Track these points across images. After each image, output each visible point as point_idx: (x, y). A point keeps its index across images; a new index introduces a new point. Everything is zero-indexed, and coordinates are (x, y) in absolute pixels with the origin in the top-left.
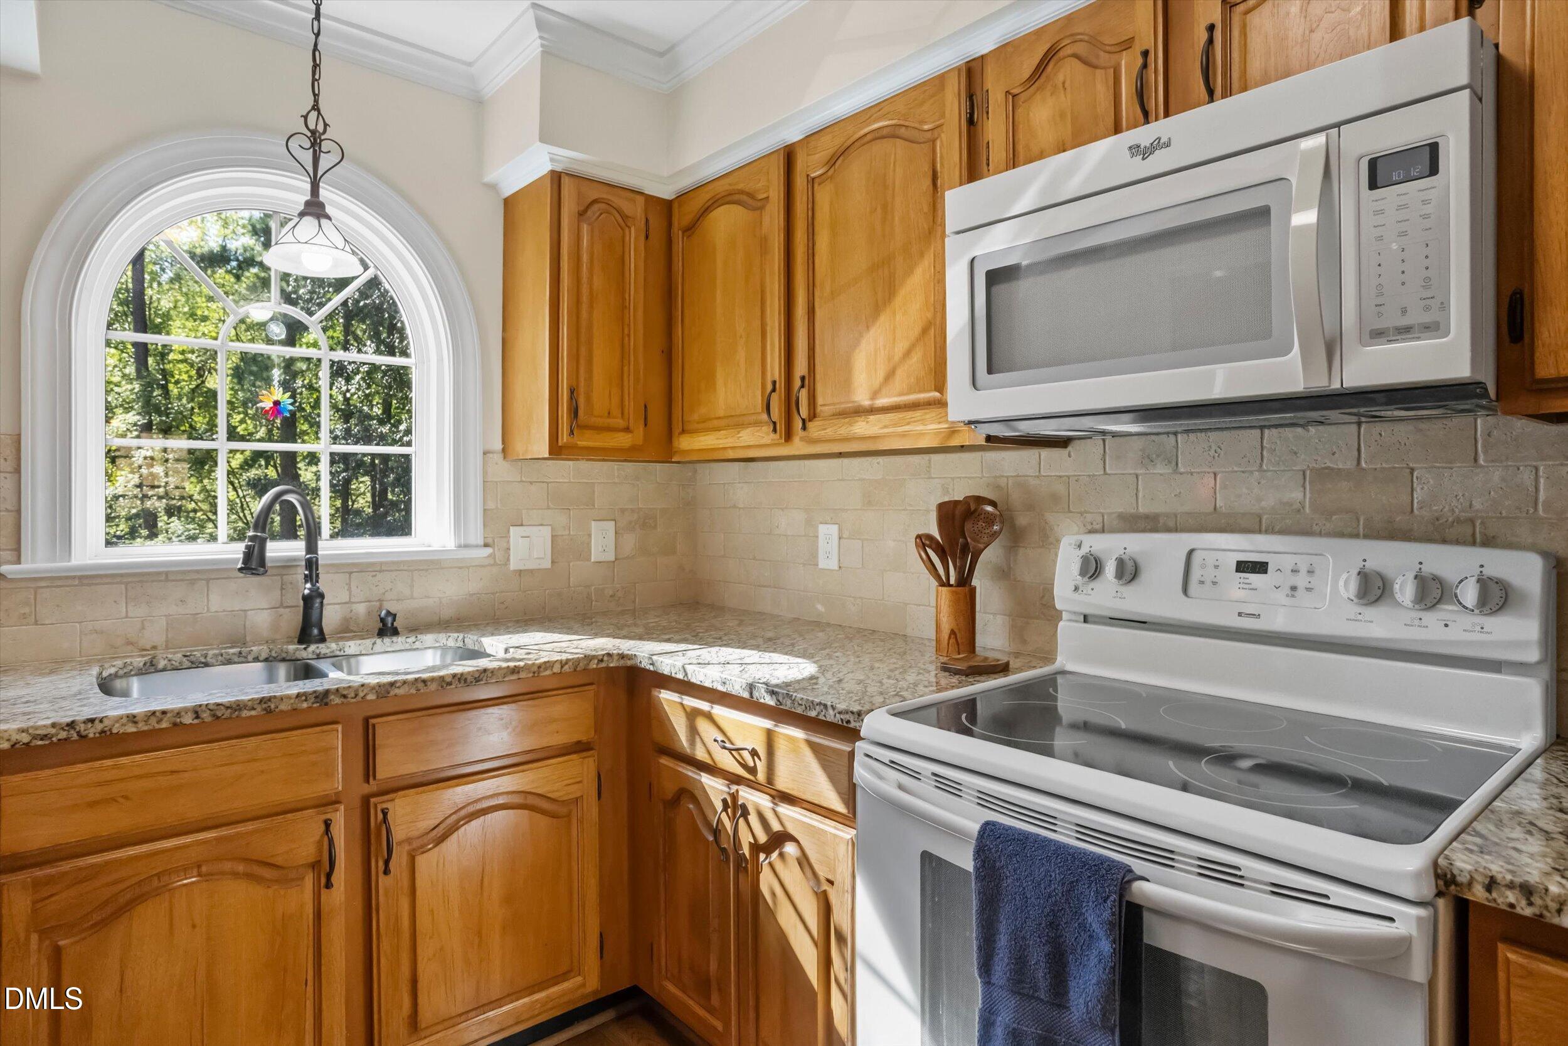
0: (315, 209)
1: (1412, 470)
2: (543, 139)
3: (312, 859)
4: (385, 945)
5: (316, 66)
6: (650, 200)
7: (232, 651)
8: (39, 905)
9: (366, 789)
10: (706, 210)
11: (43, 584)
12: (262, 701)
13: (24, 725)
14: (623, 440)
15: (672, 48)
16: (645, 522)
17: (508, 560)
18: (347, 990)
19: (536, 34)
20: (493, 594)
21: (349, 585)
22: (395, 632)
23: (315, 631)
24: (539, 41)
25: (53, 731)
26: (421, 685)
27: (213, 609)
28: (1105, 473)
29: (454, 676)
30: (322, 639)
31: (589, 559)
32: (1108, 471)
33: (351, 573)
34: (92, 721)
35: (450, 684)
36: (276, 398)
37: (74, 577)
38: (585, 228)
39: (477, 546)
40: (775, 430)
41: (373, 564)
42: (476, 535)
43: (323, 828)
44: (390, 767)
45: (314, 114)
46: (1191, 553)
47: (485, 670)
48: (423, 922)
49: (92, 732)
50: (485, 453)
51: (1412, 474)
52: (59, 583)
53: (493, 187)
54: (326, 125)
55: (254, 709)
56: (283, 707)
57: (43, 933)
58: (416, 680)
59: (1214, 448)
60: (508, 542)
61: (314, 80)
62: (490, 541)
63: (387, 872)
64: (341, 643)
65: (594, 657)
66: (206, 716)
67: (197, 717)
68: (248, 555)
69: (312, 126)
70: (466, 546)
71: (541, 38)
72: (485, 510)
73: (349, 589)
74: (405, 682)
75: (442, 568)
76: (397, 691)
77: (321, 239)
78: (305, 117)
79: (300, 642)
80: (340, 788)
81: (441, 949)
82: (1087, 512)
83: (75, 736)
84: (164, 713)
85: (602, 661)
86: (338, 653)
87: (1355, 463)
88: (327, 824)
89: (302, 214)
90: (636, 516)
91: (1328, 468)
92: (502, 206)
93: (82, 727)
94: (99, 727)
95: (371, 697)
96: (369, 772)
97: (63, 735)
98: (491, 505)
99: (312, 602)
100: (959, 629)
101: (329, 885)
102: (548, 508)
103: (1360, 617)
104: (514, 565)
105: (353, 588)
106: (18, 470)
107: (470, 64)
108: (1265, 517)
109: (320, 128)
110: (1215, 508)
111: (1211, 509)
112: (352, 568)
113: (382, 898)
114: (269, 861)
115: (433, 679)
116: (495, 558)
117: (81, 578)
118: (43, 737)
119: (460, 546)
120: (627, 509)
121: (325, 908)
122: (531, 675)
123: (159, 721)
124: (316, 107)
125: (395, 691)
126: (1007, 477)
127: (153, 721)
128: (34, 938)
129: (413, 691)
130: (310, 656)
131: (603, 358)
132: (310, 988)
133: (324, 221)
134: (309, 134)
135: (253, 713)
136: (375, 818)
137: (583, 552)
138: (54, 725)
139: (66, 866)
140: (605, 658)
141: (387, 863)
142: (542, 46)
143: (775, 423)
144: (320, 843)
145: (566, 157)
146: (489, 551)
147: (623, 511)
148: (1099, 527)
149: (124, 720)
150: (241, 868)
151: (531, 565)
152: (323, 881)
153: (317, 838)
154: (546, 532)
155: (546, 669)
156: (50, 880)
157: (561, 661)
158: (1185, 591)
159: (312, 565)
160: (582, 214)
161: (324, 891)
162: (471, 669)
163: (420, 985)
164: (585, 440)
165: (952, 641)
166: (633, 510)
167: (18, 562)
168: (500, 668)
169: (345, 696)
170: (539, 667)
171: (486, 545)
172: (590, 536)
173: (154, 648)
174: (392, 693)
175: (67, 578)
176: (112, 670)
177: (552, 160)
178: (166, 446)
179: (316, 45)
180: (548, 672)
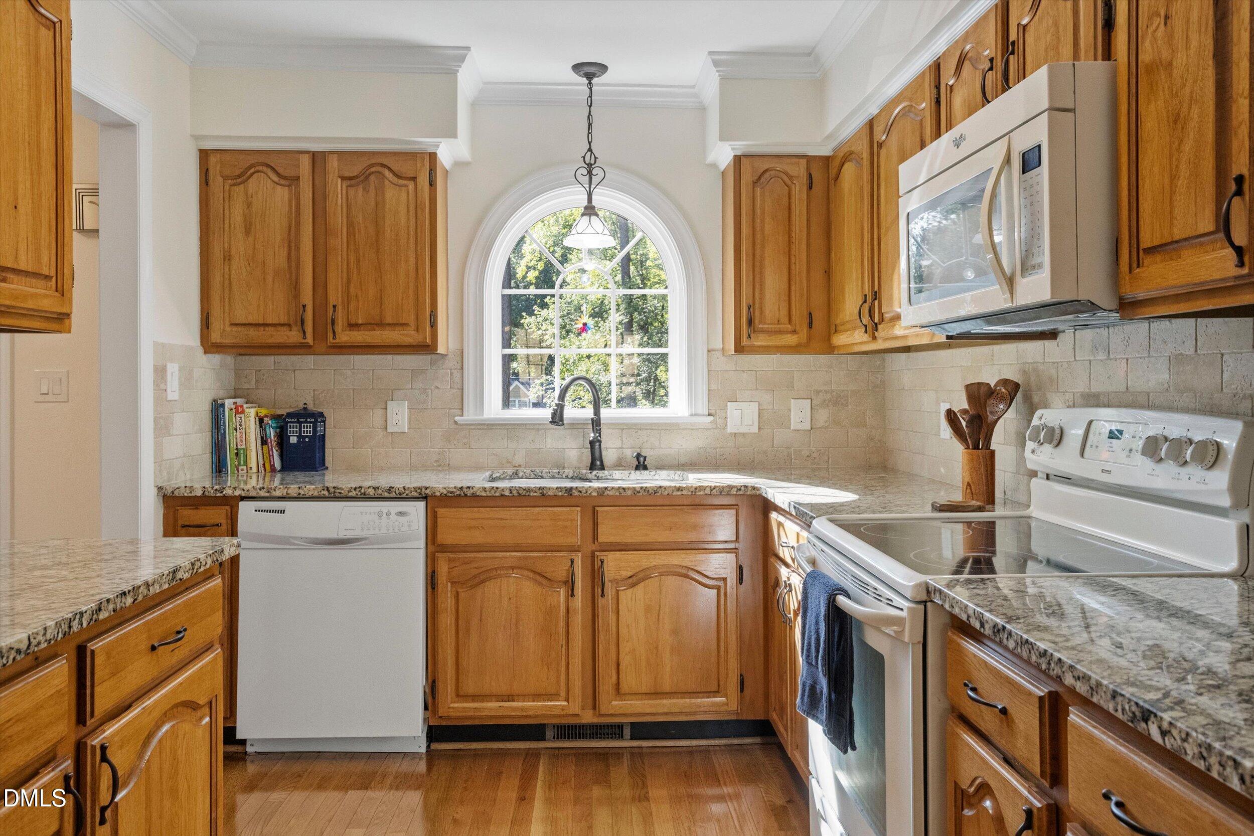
0: (590, 210)
1: (1222, 355)
2: (722, 139)
3: (564, 579)
4: (602, 637)
5: (590, 125)
6: (809, 159)
7: (554, 471)
8: (451, 570)
9: (594, 547)
10: (842, 165)
11: (472, 427)
12: (540, 488)
13: (445, 486)
14: (791, 340)
15: (814, 48)
16: (837, 401)
17: (726, 425)
18: (583, 657)
19: (714, 70)
20: (716, 449)
21: (621, 437)
22: (645, 468)
23: (598, 463)
24: (717, 74)
25: (455, 490)
26: (622, 491)
27: (548, 446)
28: (1075, 360)
29: (642, 488)
30: (602, 468)
31: (790, 428)
32: (1077, 359)
33: (622, 430)
34: (469, 488)
35: (639, 492)
36: (584, 321)
37: (484, 424)
38: (758, 190)
39: (704, 415)
40: (866, 332)
41: (636, 424)
42: (703, 408)
43: (570, 563)
44: (606, 534)
45: (589, 153)
46: (1090, 422)
47: (660, 487)
48: (623, 631)
49: (469, 493)
50: (708, 351)
51: (1222, 358)
52: (479, 427)
53: (714, 166)
54: (596, 158)
55: (536, 492)
56: (550, 493)
57: (453, 583)
58: (619, 487)
59: (1127, 338)
60: (726, 413)
61: (589, 133)
62: (713, 411)
63: (603, 595)
64: (611, 471)
65: (734, 487)
66: (515, 492)
67: (511, 493)
68: (554, 415)
69: (587, 162)
70: (696, 415)
71: (718, 71)
72: (709, 390)
73: (622, 440)
74: (613, 488)
75: (680, 429)
76: (608, 492)
77: (590, 230)
78: (584, 157)
79: (590, 469)
80: (579, 543)
81: (634, 650)
82: (1067, 392)
83: (463, 495)
84: (497, 488)
85: (740, 490)
86: (609, 477)
87: (1194, 349)
88: (572, 561)
89: (583, 215)
90: (829, 396)
91: (1181, 354)
92: (720, 177)
93: (465, 490)
94: (472, 491)
95: (594, 494)
96: (595, 537)
97: (458, 493)
98: (714, 387)
99: (594, 444)
100: (973, 482)
101: (572, 595)
102: (757, 389)
103: (1154, 473)
104: (730, 429)
105: (624, 439)
106: (462, 368)
107: (694, 87)
108: (1152, 394)
109: (592, 162)
110: (1127, 389)
111: (1125, 389)
112: (625, 427)
113: (600, 610)
114: (545, 575)
115: (629, 488)
116: (716, 424)
117: (488, 425)
118: (451, 493)
119: (692, 415)
120: (821, 391)
121: (571, 609)
122: (690, 493)
123: (495, 492)
124: (590, 150)
125: (607, 493)
126: (1029, 363)
127: (493, 492)
128: (449, 584)
129: (618, 494)
130: (594, 477)
131: (773, 282)
132: (564, 650)
133: (593, 218)
134: (586, 166)
135: (536, 494)
136: (597, 564)
137: (783, 421)
138: (455, 487)
139: (460, 555)
140: (743, 488)
141: (603, 591)
142: (720, 76)
143: (866, 326)
144: (568, 570)
145: (742, 146)
146: (711, 418)
147: (818, 392)
148: (1071, 404)
149: (481, 489)
150: (531, 575)
151: (743, 430)
152: (570, 592)
153: (567, 568)
154: (755, 406)
155: (700, 491)
156: (454, 560)
157: (711, 487)
158: (1082, 454)
159: (596, 423)
160: (755, 183)
161: (570, 598)
162: (652, 485)
163: (621, 667)
164: (760, 341)
165: (969, 491)
166: (826, 392)
167: (462, 415)
168: (670, 487)
169: (580, 492)
170: (696, 489)
171: (710, 415)
172: (790, 410)
173: (520, 466)
174: (606, 493)
175: (482, 424)
176: (498, 475)
177: (733, 149)
178: (529, 353)
179: (590, 112)
180: (701, 493)
